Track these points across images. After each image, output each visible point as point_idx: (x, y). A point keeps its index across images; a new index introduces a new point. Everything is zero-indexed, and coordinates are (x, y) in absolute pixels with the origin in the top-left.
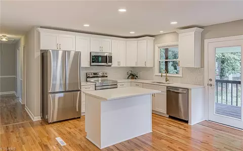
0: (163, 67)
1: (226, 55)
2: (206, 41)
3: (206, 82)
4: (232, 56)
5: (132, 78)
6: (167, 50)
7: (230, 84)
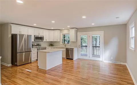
0: (63, 42)
1: (83, 37)
2: (78, 33)
3: (78, 46)
4: (85, 37)
5: (51, 46)
6: (64, 35)
7: (84, 47)
